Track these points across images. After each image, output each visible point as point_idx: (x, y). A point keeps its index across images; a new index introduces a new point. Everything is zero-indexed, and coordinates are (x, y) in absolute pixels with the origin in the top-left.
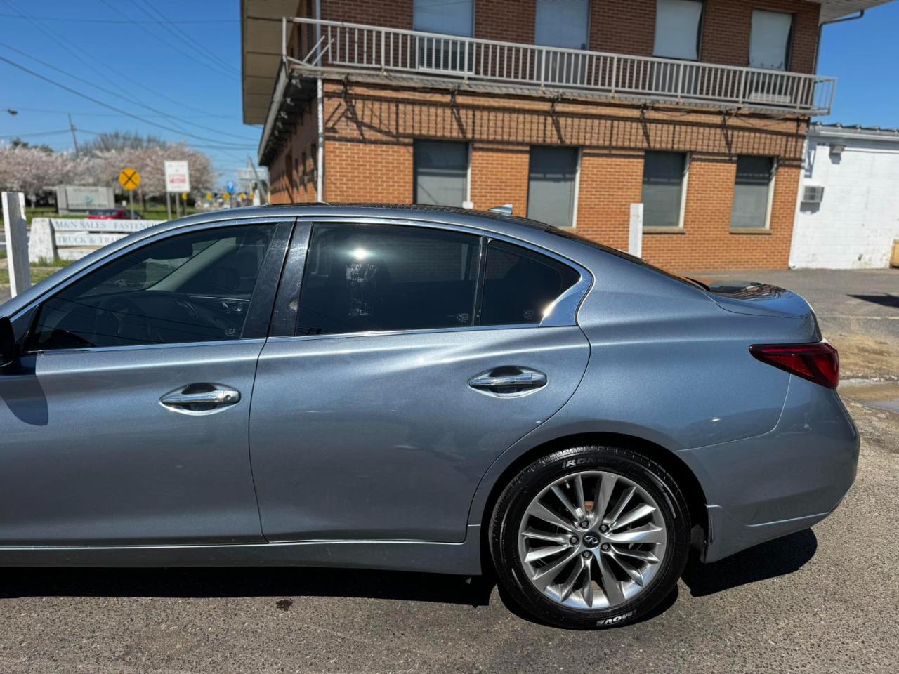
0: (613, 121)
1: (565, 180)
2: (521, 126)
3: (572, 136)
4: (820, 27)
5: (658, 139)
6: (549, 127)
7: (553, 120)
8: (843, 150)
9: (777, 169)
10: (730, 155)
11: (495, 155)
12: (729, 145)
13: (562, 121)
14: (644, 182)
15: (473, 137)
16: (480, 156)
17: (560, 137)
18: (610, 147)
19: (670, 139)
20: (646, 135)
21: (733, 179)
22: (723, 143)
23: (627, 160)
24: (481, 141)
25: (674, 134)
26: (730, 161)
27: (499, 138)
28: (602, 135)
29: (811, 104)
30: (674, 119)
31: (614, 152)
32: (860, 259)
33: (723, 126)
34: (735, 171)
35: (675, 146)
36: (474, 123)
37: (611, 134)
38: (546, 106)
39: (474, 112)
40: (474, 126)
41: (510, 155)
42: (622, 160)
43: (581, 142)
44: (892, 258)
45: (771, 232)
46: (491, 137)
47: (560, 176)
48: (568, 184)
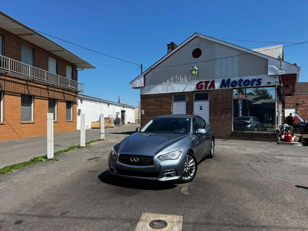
0: (41, 89)
1: (28, 106)
2: (18, 88)
3: (32, 92)
4: (77, 71)
5: (51, 95)
6: (26, 89)
7: (27, 87)
8: (83, 101)
9: (73, 105)
10: (65, 100)
11: (12, 96)
12: (64, 97)
13: (29, 87)
14: (49, 108)
15: (5, 90)
16: (7, 97)
17: (29, 93)
18: (41, 97)
19: (53, 95)
20: (48, 93)
21: (66, 107)
22: (63, 97)
23: (45, 101)
24: (7, 92)
25: (54, 94)
26: (65, 102)
27: (12, 91)
28: (39, 93)
29: (77, 88)
30: (54, 90)
31: (42, 98)
32: (87, 127)
33: (63, 93)
34: (66, 105)
35: (54, 97)
36: (5, 85)
37: (41, 93)
38: (25, 82)
39: (5, 81)
40: (5, 86)
41: (16, 97)
42: (44, 100)
43: (34, 94)
44: (92, 126)
45: (73, 121)
46: (10, 90)
47: (27, 104)
48: (29, 107)
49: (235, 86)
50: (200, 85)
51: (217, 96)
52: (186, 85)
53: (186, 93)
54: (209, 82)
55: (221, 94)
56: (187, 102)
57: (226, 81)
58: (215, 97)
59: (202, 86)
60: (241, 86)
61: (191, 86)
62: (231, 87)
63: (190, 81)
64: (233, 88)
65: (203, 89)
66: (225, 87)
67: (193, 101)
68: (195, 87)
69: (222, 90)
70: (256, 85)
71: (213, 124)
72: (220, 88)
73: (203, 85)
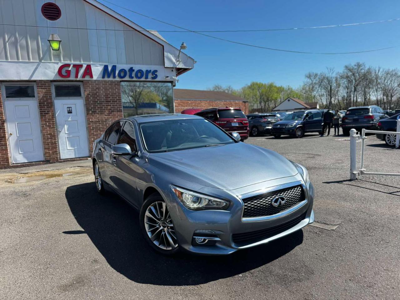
49: (124, 77)
50: (66, 70)
51: (97, 91)
52: (35, 67)
53: (35, 83)
54: (81, 66)
55: (103, 88)
56: (41, 99)
57: (110, 69)
58: (94, 92)
59: (69, 72)
60: (132, 78)
61: (47, 71)
62: (117, 79)
63: (42, 61)
64: (121, 80)
65: (72, 78)
66: (109, 77)
67: (53, 98)
68: (54, 73)
69: (105, 81)
70: (153, 78)
71: (94, 136)
72: (101, 79)
73: (70, 70)
